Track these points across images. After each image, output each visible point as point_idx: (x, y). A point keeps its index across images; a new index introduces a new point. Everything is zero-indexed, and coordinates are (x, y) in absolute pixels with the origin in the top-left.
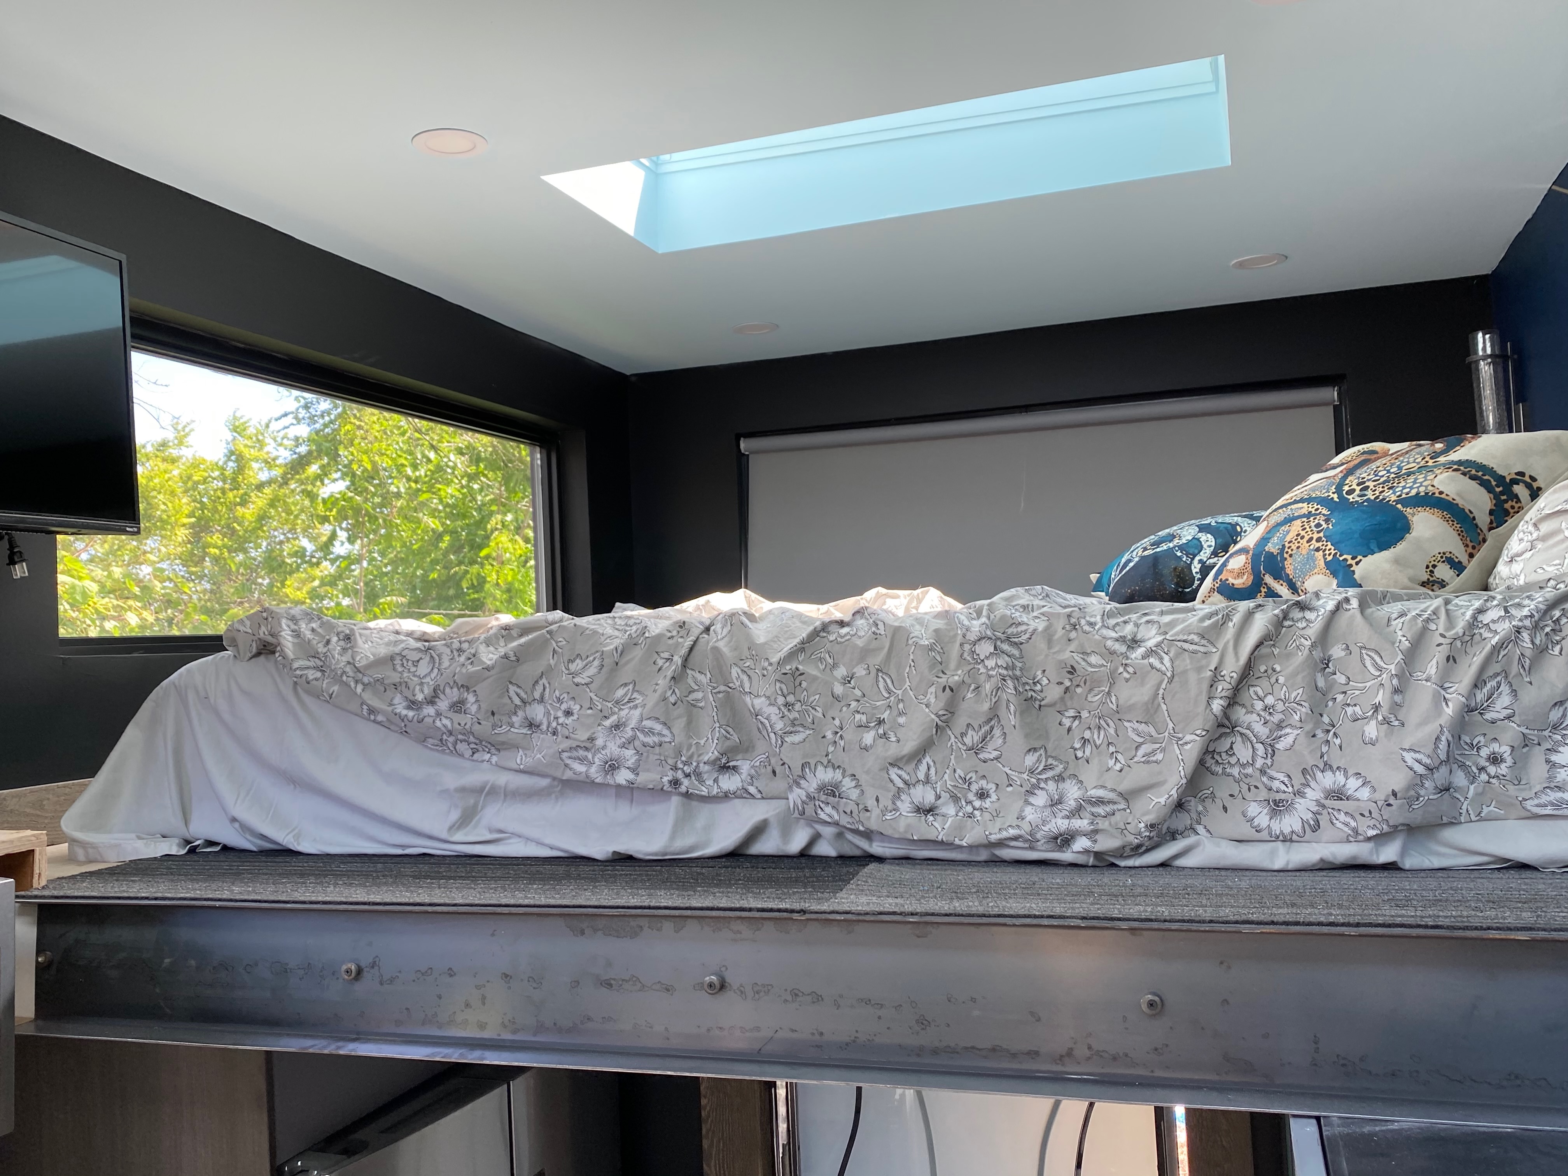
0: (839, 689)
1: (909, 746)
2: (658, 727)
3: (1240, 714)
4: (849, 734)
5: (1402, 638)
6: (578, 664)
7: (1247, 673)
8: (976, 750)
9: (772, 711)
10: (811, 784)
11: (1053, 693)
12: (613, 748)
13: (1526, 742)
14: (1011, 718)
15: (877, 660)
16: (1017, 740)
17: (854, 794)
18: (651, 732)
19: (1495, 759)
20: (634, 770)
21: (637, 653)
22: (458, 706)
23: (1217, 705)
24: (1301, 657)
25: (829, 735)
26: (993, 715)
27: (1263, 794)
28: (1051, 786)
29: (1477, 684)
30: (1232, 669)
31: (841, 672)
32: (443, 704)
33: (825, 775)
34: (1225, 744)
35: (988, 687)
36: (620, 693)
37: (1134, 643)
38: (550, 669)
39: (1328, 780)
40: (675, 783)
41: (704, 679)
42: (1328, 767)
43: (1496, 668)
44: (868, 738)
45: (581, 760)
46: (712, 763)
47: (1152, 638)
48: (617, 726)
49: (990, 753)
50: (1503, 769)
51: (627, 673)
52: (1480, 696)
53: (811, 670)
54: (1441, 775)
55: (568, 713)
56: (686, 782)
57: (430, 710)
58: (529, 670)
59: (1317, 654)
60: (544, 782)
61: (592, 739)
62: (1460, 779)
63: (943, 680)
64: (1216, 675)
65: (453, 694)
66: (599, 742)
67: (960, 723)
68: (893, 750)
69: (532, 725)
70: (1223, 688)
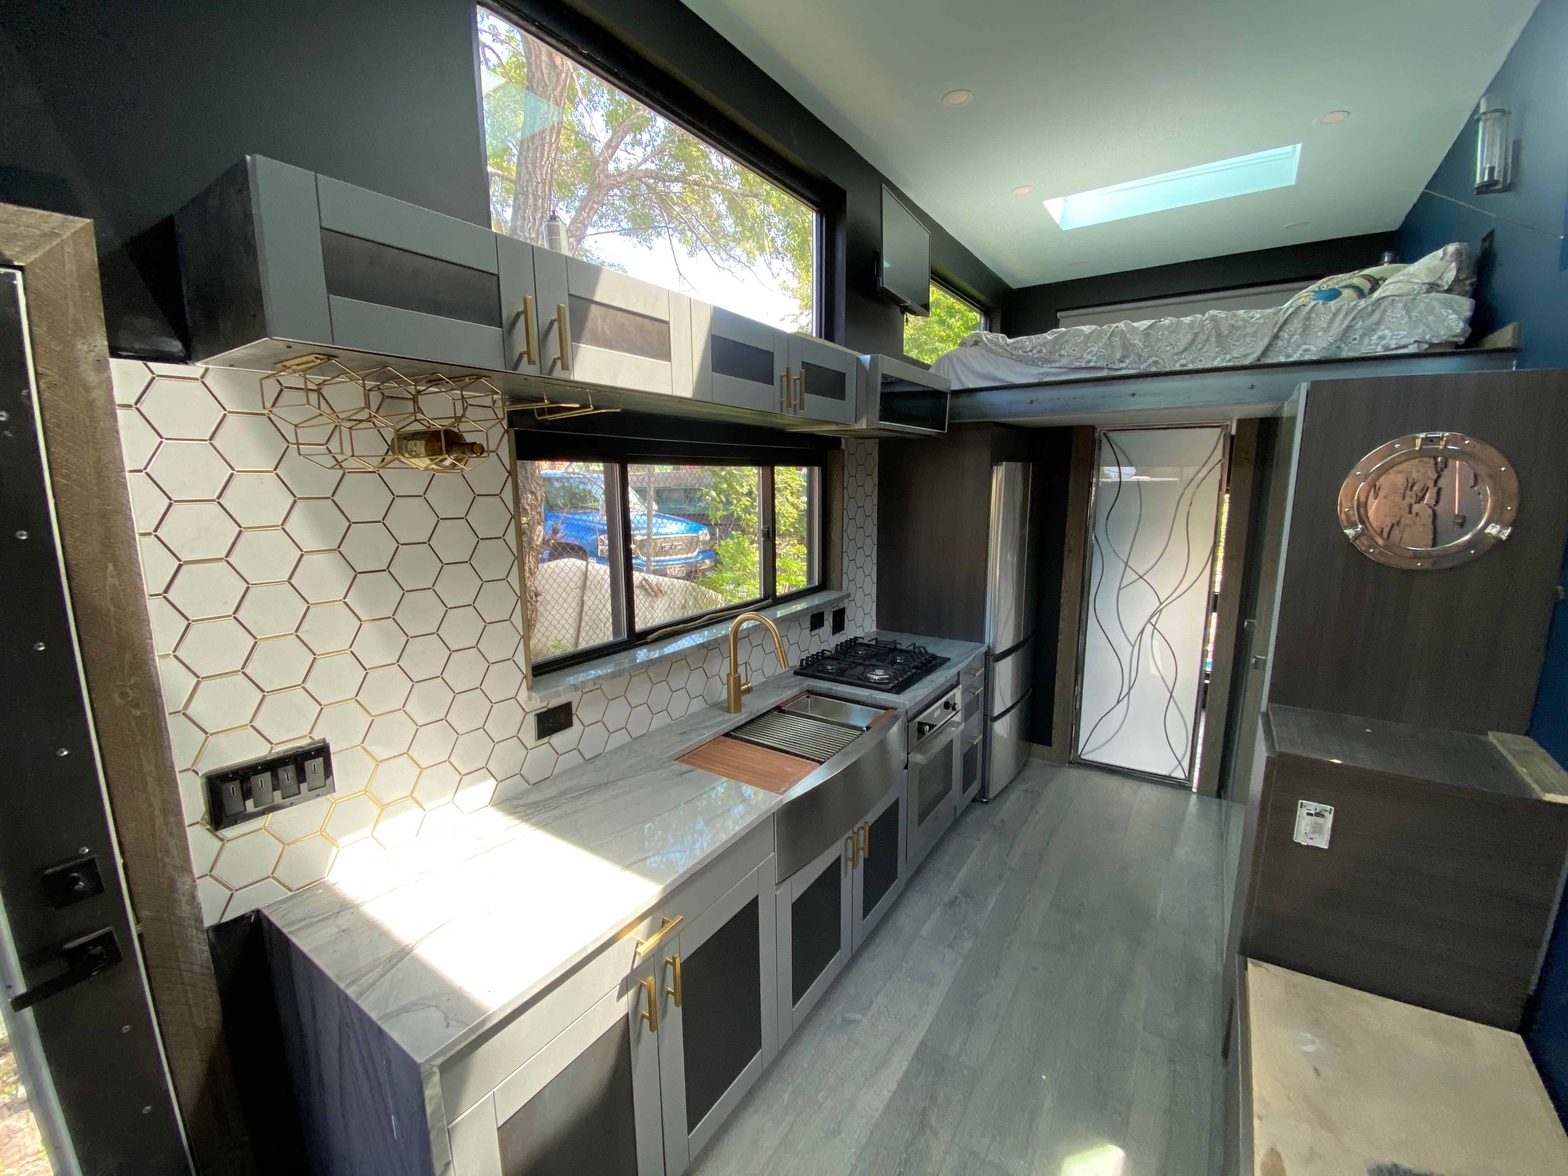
0: (1160, 337)
1: (1181, 349)
2: (1104, 351)
3: (1281, 333)
4: (1162, 348)
5: (1333, 310)
6: (1077, 338)
7: (1286, 322)
8: (1200, 349)
9: (1140, 343)
10: (1150, 361)
11: (1226, 332)
12: (1089, 357)
13: (1364, 334)
14: (1213, 339)
15: (1172, 329)
16: (1214, 344)
17: (1162, 363)
18: (1101, 352)
19: (1355, 339)
20: (1096, 362)
21: (1095, 334)
22: (1040, 351)
23: (1275, 330)
24: (1301, 318)
25: (1156, 349)
26: (1207, 340)
27: (1285, 354)
28: (1222, 356)
29: (1353, 319)
30: (1281, 322)
31: (1161, 333)
32: (1035, 352)
33: (1154, 359)
34: (1275, 342)
35: (1207, 332)
36: (1090, 345)
37: (1252, 317)
38: (1067, 340)
39: (1304, 347)
40: (1107, 365)
41: (1116, 339)
42: (1305, 344)
43: (1359, 315)
44: (1168, 348)
45: (1078, 362)
46: (1119, 360)
47: (1258, 316)
48: (1090, 352)
49: (1204, 350)
50: (1356, 342)
51: (1092, 339)
52: (1354, 323)
53: (1152, 332)
54: (1338, 343)
55: (1074, 350)
56: (1110, 365)
57: (1030, 354)
58: (1061, 341)
59: (1307, 316)
60: (1065, 370)
61: (1082, 356)
62: (1343, 346)
63: (1193, 331)
64: (1276, 323)
65: (1039, 348)
66: (1085, 356)
67: (1197, 342)
68: (1176, 350)
69: (1061, 356)
70: (1278, 326)
